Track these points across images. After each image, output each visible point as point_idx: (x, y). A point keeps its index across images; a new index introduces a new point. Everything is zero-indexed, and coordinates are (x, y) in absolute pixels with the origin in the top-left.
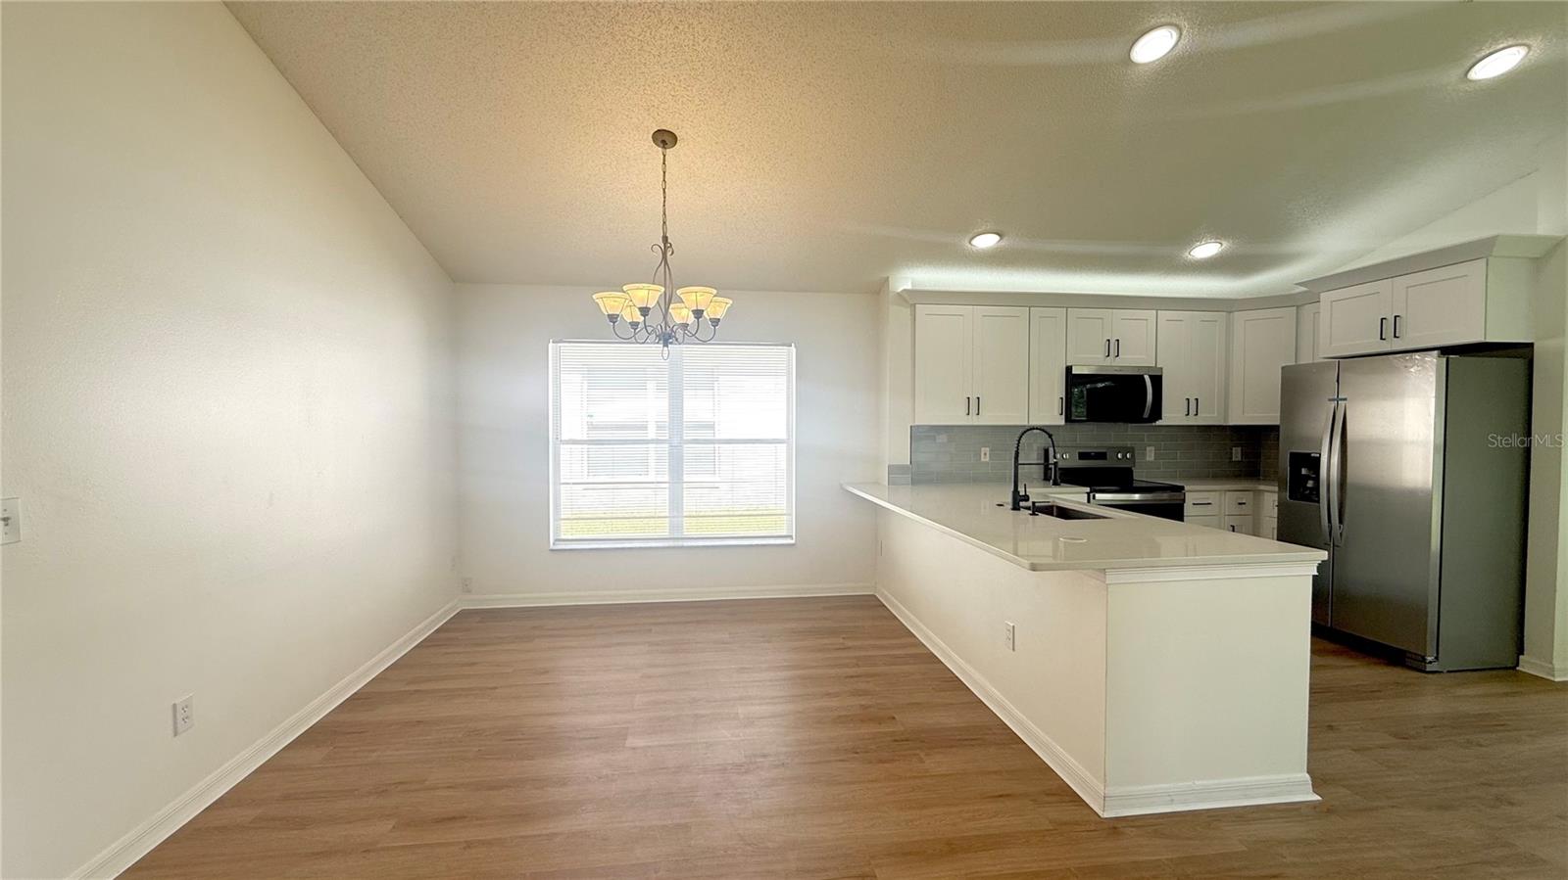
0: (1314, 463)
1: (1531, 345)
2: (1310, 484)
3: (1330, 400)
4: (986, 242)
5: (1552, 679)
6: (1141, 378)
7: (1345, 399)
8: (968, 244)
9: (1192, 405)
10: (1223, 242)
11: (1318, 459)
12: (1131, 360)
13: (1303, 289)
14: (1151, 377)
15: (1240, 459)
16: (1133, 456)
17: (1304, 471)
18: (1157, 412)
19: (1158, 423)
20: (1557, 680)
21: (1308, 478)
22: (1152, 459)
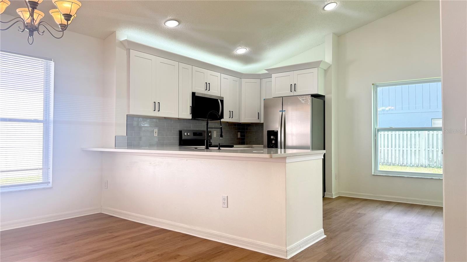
0: (275, 133)
1: (325, 96)
2: (273, 142)
3: (280, 111)
4: (172, 24)
5: (332, 197)
6: (218, 100)
7: (285, 111)
8: (164, 24)
9: (231, 113)
10: (247, 49)
11: (277, 132)
12: (214, 93)
13: (266, 72)
14: (220, 100)
15: (240, 137)
16: (211, 134)
17: (272, 137)
18: (222, 117)
19: (222, 120)
20: (334, 197)
21: (273, 139)
22: (216, 136)
